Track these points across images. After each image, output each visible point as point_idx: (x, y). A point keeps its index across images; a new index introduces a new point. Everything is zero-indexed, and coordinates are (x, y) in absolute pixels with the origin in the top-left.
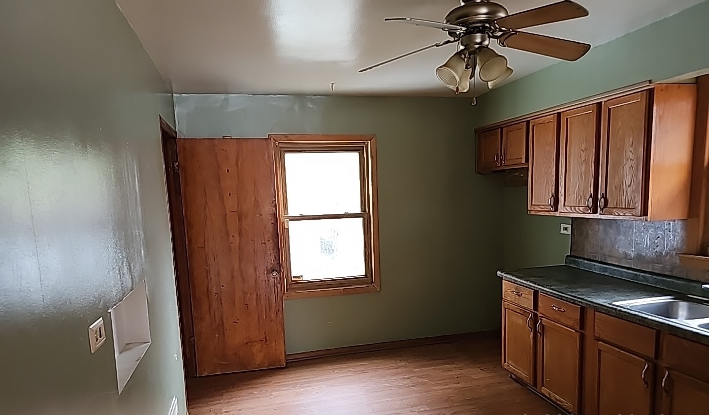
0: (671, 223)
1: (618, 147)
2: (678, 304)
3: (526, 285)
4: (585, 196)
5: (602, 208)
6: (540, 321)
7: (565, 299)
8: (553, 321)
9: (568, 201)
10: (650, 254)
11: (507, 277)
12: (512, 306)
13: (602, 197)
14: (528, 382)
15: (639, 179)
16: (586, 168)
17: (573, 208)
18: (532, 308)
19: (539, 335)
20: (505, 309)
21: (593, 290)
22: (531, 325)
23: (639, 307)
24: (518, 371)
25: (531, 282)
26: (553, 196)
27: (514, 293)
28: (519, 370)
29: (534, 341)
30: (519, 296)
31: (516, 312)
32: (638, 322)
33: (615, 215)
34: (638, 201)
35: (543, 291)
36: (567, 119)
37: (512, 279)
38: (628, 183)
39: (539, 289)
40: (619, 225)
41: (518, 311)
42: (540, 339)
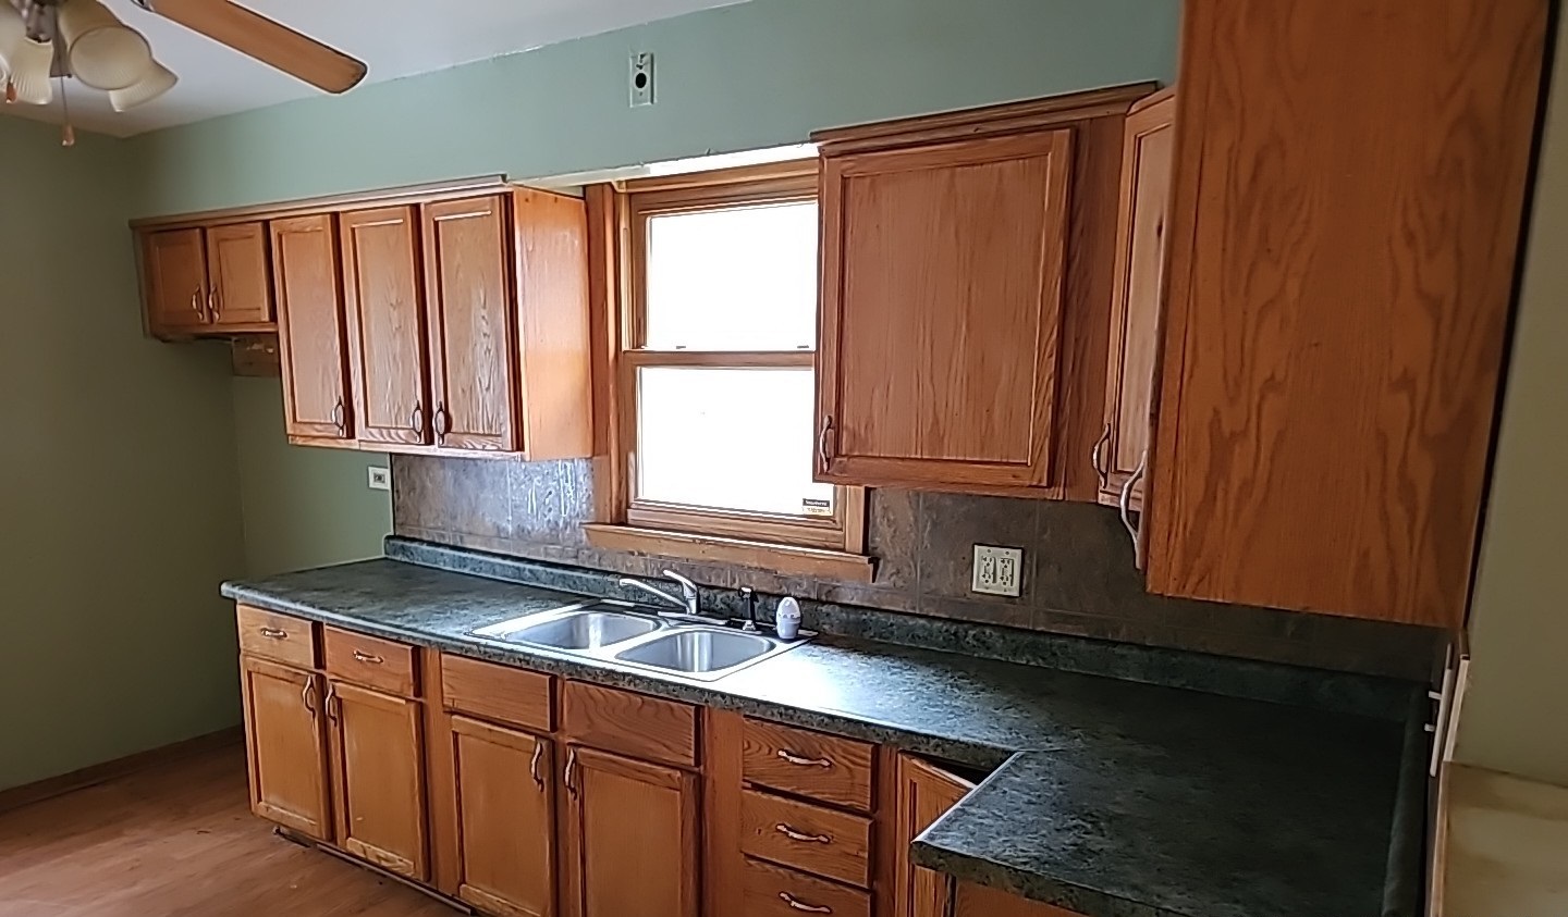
0: (568, 464)
1: (460, 306)
2: (586, 619)
3: (293, 613)
4: (406, 407)
5: (441, 432)
6: (331, 691)
7: (378, 634)
8: (360, 686)
9: (374, 417)
10: (539, 526)
11: (245, 597)
12: (266, 666)
13: (441, 409)
14: (317, 835)
15: (503, 377)
16: (403, 346)
17: (385, 432)
18: (312, 664)
19: (332, 722)
20: (250, 674)
21: (438, 608)
22: (311, 703)
23: (522, 634)
24: (290, 814)
25: (303, 603)
26: (340, 403)
27: (267, 633)
28: (295, 812)
29: (323, 737)
30: (279, 638)
31: (276, 678)
32: (518, 664)
33: (467, 448)
34: (505, 420)
35: (330, 622)
36: (353, 230)
37: (257, 600)
38: (485, 383)
39: (323, 617)
40: (482, 469)
41: (281, 675)
42: (334, 731)
